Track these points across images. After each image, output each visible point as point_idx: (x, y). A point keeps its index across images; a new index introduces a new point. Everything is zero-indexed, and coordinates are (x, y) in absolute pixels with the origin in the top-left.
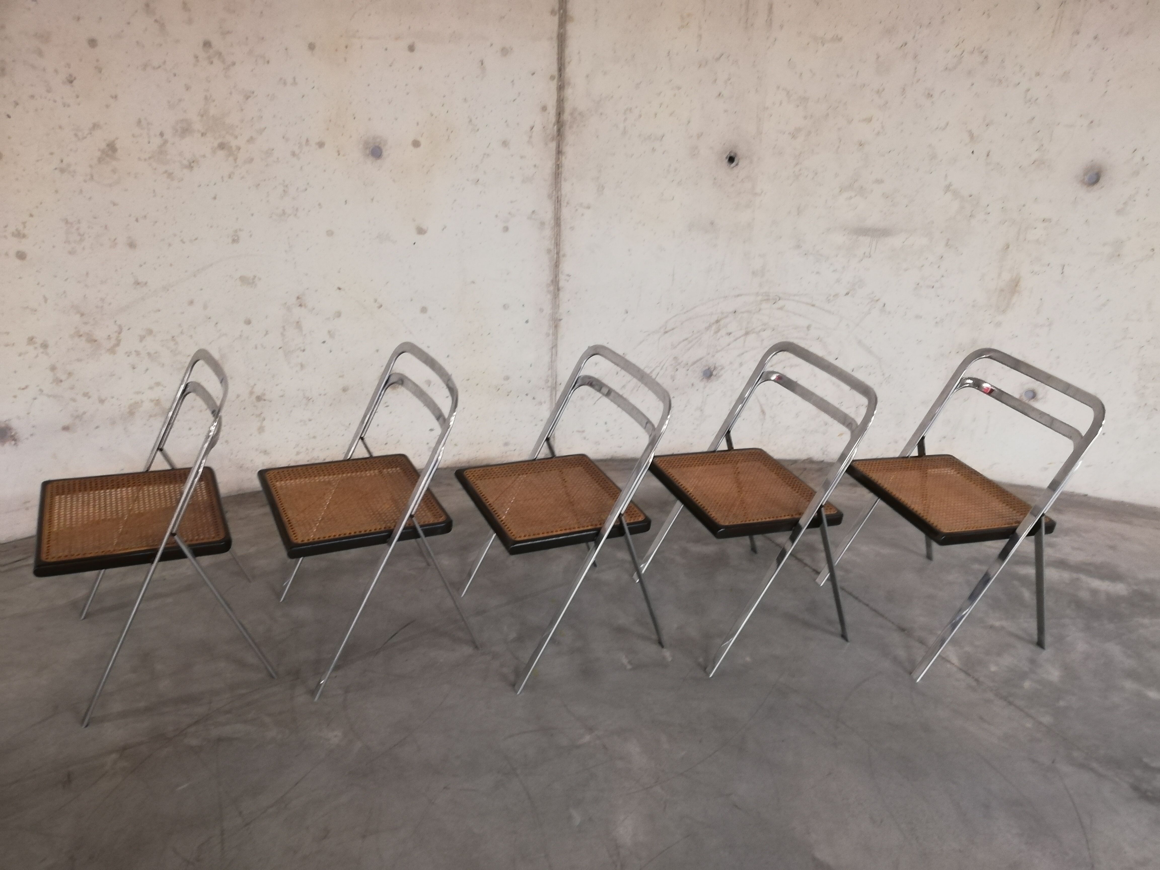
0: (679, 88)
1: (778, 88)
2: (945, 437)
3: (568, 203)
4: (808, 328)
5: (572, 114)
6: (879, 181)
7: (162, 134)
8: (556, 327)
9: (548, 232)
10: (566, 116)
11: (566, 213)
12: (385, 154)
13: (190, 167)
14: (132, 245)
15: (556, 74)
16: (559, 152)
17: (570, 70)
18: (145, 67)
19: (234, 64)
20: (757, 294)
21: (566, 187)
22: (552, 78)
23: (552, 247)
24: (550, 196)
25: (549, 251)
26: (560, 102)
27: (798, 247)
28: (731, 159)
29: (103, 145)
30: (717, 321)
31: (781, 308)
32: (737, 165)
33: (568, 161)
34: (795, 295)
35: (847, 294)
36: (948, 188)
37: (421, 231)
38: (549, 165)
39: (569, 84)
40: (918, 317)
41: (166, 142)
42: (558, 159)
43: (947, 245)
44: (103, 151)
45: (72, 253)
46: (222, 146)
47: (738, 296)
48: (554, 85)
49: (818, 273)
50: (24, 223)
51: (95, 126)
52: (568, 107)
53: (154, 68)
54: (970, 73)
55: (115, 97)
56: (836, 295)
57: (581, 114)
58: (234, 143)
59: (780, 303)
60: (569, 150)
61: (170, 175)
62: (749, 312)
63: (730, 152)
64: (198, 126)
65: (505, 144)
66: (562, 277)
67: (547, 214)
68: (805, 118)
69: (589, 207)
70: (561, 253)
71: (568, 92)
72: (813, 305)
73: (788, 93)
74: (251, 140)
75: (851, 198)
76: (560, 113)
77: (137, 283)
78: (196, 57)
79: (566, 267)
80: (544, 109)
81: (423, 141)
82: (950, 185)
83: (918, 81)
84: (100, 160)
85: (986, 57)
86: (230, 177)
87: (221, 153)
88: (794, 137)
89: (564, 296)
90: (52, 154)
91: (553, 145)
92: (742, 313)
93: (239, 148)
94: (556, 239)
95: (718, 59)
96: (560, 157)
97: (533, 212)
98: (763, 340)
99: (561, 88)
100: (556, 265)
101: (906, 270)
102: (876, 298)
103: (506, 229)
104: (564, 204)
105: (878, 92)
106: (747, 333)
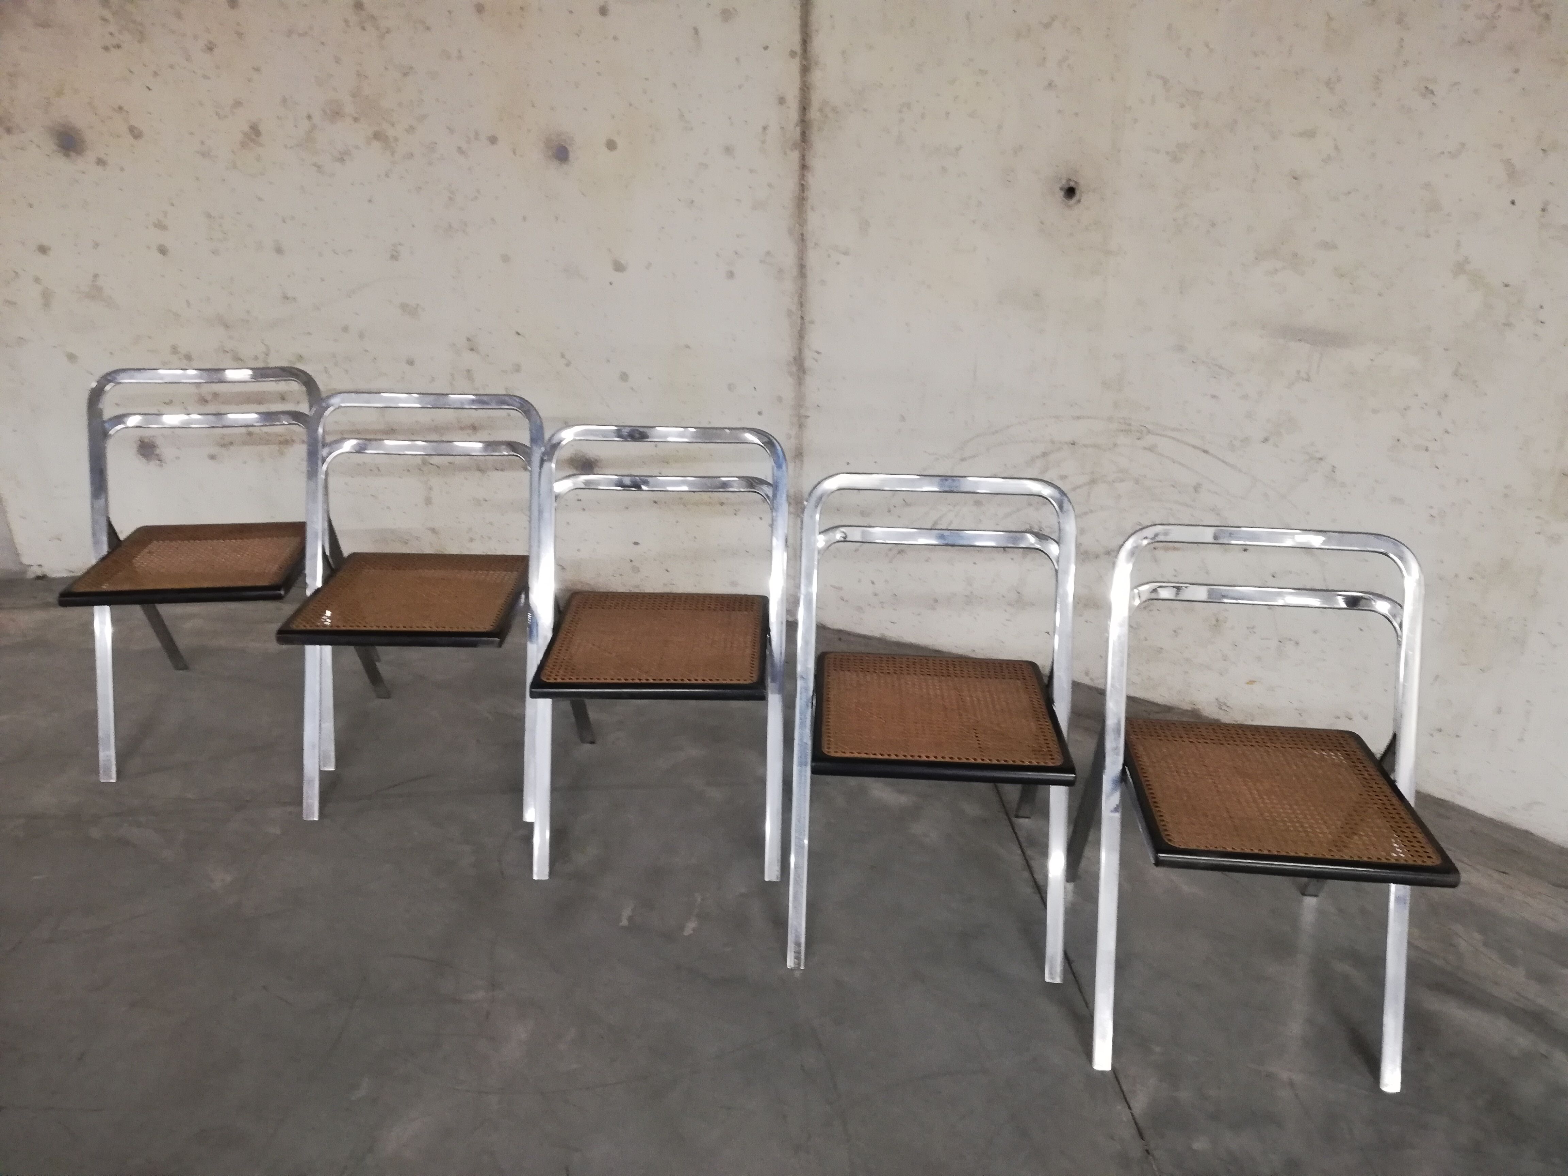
0: (983, 72)
1: (1149, 74)
2: (1440, 730)
3: (816, 244)
4: (1197, 488)
5: (821, 110)
6: (1328, 246)
7: (309, 117)
8: (801, 426)
9: (789, 285)
10: (814, 114)
11: (813, 258)
12: (572, 156)
13: (342, 160)
14: (279, 250)
15: (798, 48)
16: (804, 167)
17: (818, 43)
18: (290, 33)
19: (388, 31)
20: (1110, 419)
21: (814, 219)
22: (793, 54)
23: (794, 308)
24: (790, 232)
25: (790, 313)
26: (805, 89)
27: (1180, 348)
28: (1070, 192)
29: (246, 128)
30: (1044, 455)
31: (1151, 449)
32: (1079, 201)
33: (817, 181)
34: (1173, 430)
35: (1266, 440)
36: (1460, 268)
37: (619, 267)
38: (790, 185)
39: (817, 64)
40: (1397, 500)
41: (314, 127)
42: (802, 177)
43: (1455, 374)
44: (245, 134)
45: (215, 252)
46: (378, 136)
47: (1078, 418)
48: (795, 65)
49: (1214, 397)
50: (165, 214)
51: (238, 104)
52: (816, 99)
53: (300, 35)
54: (1511, 49)
55: (257, 69)
56: (1246, 440)
57: (835, 110)
58: (391, 132)
59: (1150, 440)
60: (817, 163)
61: (319, 168)
62: (1096, 446)
63: (1069, 180)
64: (349, 108)
65: (728, 150)
66: (808, 355)
67: (787, 257)
68: (1195, 126)
69: (846, 253)
70: (807, 319)
71: (817, 76)
72: (1205, 452)
73: (1165, 82)
74: (411, 129)
75: (1276, 271)
76: (804, 108)
77: (286, 298)
78: (346, 21)
79: (816, 339)
80: (782, 101)
81: (620, 142)
82: (1467, 261)
83: (1405, 64)
84: (243, 145)
85: (1547, 17)
86: (387, 176)
87: (376, 144)
88: (1175, 159)
89: (810, 381)
90: (192, 134)
91: (795, 155)
92: (1085, 446)
93: (396, 139)
94: (801, 296)
95: (1047, 26)
96: (805, 173)
97: (768, 253)
98: (1119, 496)
99: (805, 70)
100: (801, 335)
101: (1375, 411)
102: (1318, 455)
103: (731, 275)
104: (810, 244)
105: (1328, 83)
106: (1093, 482)
